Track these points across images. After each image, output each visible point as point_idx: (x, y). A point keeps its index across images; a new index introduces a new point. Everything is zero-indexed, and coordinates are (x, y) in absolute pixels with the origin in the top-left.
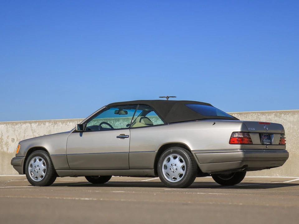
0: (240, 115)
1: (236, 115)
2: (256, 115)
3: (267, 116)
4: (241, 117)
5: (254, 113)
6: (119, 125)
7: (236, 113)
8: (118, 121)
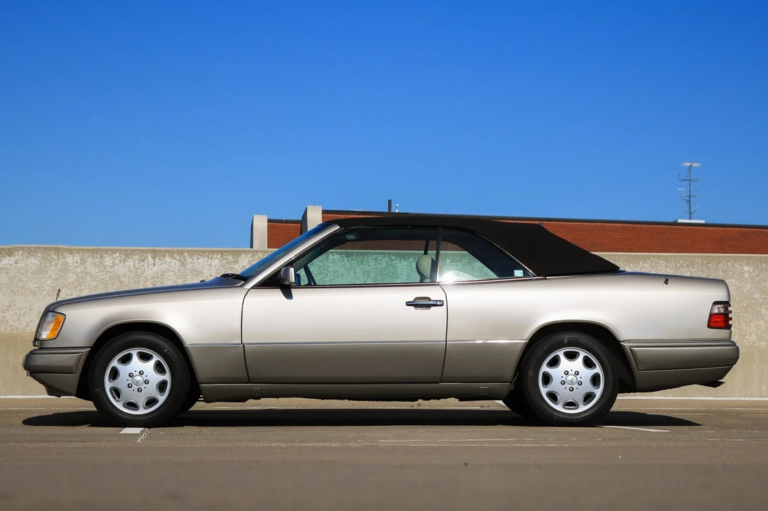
0: (347, 257)
1: (336, 256)
2: (387, 259)
3: (411, 262)
4: (348, 261)
5: (380, 254)
6: (11, 265)
7: (337, 253)
8: (10, 256)
